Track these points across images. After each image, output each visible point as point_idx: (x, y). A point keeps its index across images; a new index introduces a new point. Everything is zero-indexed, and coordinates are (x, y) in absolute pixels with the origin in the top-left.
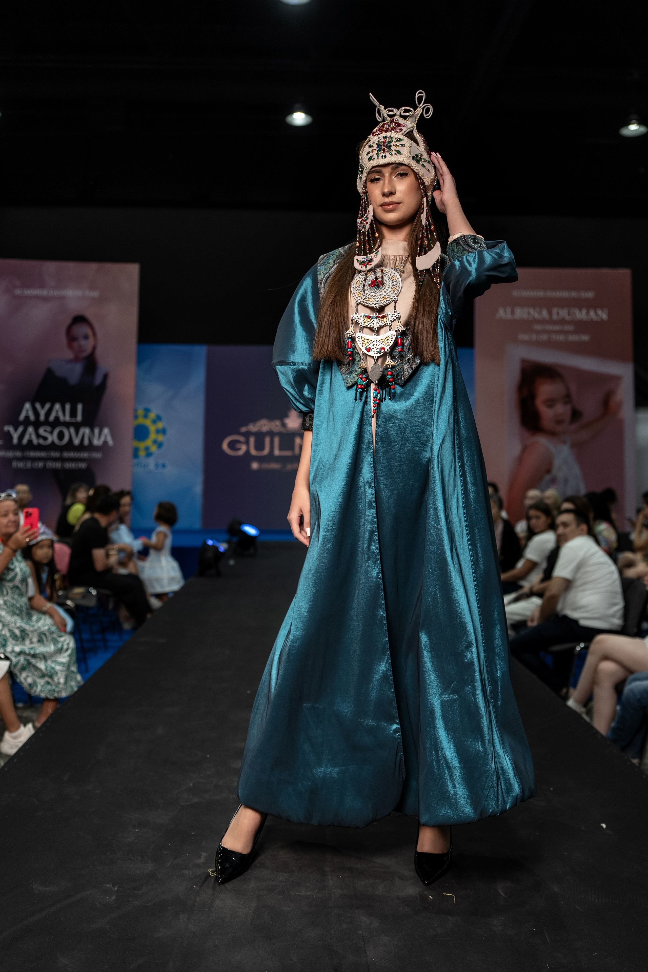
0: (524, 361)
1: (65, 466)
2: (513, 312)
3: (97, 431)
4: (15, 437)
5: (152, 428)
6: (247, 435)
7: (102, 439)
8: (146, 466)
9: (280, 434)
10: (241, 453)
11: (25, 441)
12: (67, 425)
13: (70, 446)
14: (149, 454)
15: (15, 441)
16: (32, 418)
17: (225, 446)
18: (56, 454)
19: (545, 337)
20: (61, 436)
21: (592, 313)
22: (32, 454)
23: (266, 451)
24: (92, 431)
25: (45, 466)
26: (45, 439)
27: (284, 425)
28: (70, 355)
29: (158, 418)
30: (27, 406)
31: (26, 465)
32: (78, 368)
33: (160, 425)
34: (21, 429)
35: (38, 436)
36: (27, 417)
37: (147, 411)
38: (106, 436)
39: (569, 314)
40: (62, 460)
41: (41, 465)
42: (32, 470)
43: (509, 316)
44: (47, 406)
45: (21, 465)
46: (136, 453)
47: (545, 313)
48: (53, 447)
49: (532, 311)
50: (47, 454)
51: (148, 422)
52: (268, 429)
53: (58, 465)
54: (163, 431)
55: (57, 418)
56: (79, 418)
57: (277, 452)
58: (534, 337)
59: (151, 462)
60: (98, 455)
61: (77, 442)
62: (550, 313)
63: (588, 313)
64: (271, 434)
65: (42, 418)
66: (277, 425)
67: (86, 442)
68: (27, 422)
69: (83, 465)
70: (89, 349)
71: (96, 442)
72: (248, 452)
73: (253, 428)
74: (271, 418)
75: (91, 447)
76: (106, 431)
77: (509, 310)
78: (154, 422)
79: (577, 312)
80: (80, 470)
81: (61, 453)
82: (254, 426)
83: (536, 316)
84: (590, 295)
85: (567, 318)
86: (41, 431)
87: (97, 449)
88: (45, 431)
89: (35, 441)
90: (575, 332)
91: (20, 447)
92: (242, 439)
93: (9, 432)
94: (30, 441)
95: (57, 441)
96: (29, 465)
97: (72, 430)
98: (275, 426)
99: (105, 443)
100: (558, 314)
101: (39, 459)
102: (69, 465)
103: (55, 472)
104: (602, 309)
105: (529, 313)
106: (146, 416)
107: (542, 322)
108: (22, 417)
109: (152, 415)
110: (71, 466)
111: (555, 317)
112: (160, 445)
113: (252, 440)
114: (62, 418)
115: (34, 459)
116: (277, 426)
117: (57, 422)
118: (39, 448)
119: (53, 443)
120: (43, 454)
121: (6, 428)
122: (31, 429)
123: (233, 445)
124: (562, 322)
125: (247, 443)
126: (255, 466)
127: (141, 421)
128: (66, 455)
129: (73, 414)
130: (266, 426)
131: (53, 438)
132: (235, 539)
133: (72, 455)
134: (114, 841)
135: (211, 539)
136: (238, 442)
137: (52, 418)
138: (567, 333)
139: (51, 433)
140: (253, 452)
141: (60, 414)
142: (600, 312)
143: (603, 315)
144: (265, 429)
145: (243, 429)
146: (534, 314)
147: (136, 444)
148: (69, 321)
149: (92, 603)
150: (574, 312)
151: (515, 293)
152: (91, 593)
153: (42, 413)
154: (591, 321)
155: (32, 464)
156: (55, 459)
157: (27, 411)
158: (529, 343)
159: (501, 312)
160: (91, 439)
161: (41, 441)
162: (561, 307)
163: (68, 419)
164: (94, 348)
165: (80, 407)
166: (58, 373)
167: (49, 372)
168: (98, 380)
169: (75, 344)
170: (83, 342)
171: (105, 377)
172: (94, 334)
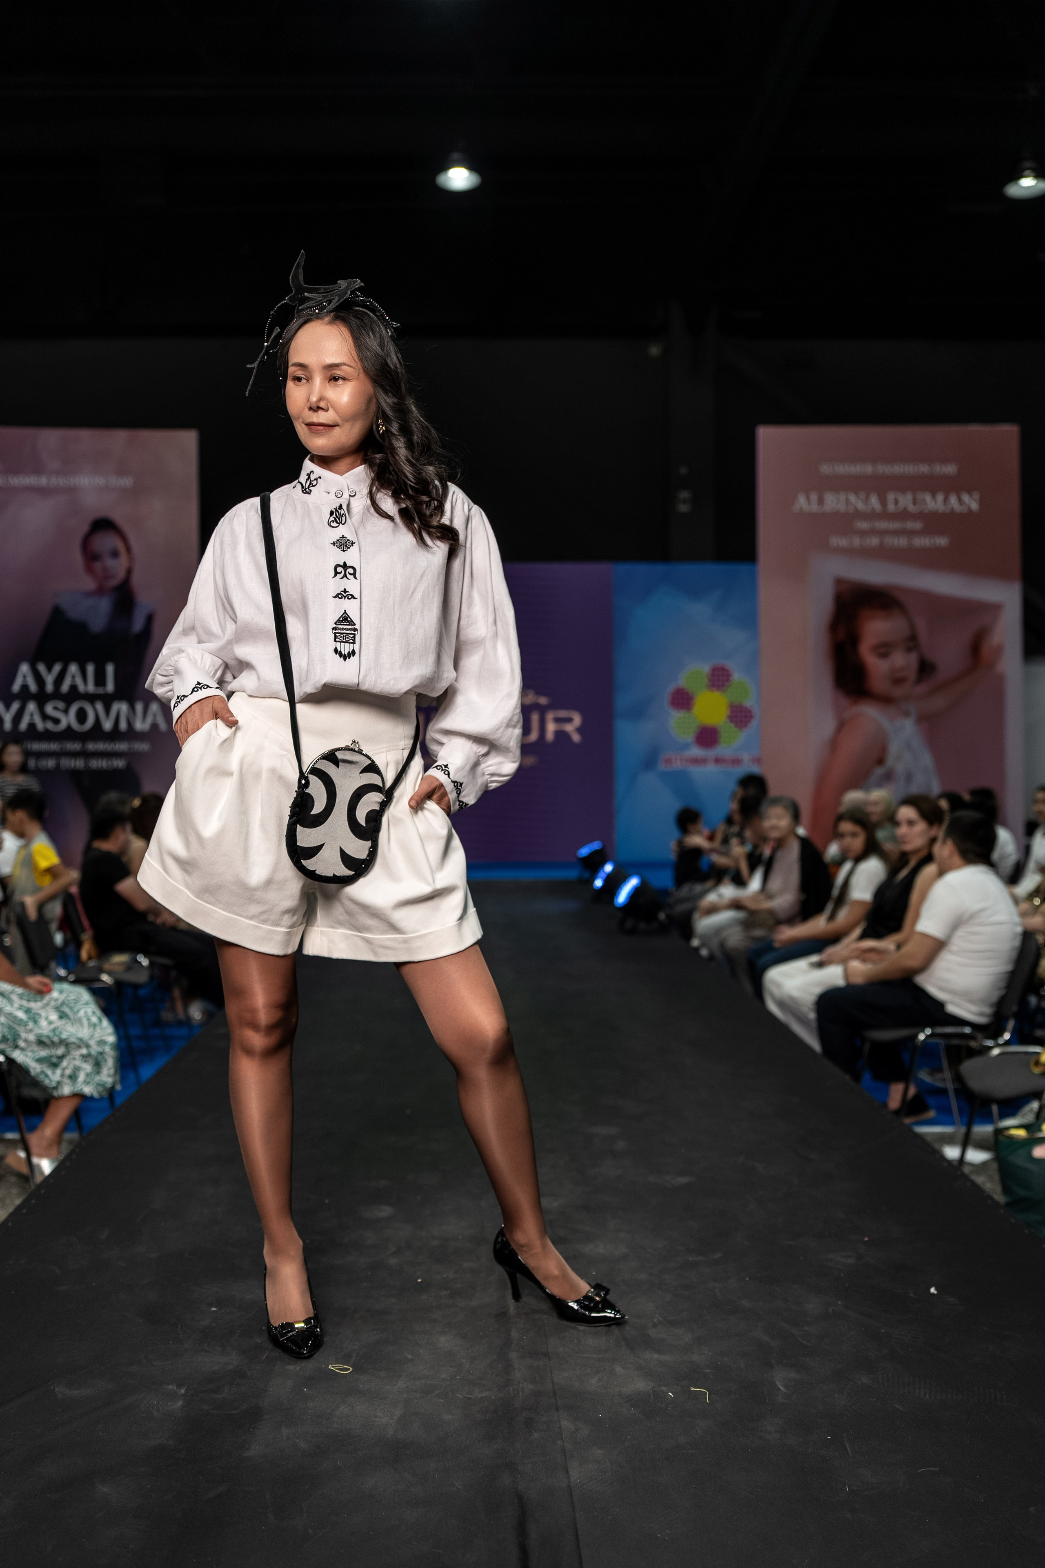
0: (839, 582)
1: (90, 765)
2: (821, 501)
3: (139, 707)
4: (7, 720)
7: (149, 720)
11: (23, 726)
12: (91, 698)
13: (96, 733)
15: (8, 725)
16: (33, 687)
18: (76, 746)
19: (874, 541)
20: (81, 716)
21: (953, 500)
22: (37, 746)
25: (58, 765)
26: (57, 721)
28: (89, 584)
30: (25, 668)
32: (104, 605)
34: (15, 706)
35: (45, 717)
36: (25, 687)
38: (155, 716)
39: (915, 502)
40: (86, 755)
41: (51, 763)
43: (814, 507)
44: (57, 668)
47: (874, 501)
48: (69, 734)
49: (852, 498)
50: (61, 746)
53: (79, 764)
55: (73, 688)
56: (110, 687)
58: (856, 541)
60: (144, 746)
61: (108, 725)
62: (883, 501)
63: (946, 499)
65: (50, 688)
67: (123, 726)
68: (25, 695)
70: (122, 574)
71: (140, 725)
75: (131, 734)
76: (155, 707)
77: (814, 497)
79: (928, 498)
81: (84, 745)
83: (860, 506)
84: (950, 469)
85: (911, 508)
86: (49, 709)
87: (141, 736)
88: (56, 708)
89: (40, 725)
90: (924, 532)
94: (32, 726)
95: (75, 725)
97: (99, 706)
99: (154, 726)
100: (896, 502)
101: (49, 754)
103: (75, 774)
104: (970, 492)
105: (848, 502)
107: (871, 516)
108: (16, 687)
110: (100, 765)
111: (891, 507)
114: (81, 688)
115: (40, 755)
117: (74, 695)
118: (48, 736)
119: (69, 728)
120: (54, 746)
122: (32, 707)
124: (903, 515)
128: (91, 746)
129: (100, 680)
131: (68, 719)
133: (101, 746)
134: (179, 1326)
137: (65, 687)
138: (911, 533)
139: (66, 711)
141: (79, 681)
142: (966, 498)
143: (972, 503)
146: (857, 502)
148: (85, 528)
149: (142, 978)
150: (924, 499)
151: (826, 469)
152: (140, 963)
153: (50, 680)
154: (953, 513)
155: (36, 764)
156: (74, 755)
157: (25, 677)
158: (849, 552)
159: (802, 500)
160: (131, 721)
161: (50, 726)
162: (903, 490)
163: (91, 688)
164: (129, 572)
165: (110, 669)
166: (73, 613)
167: (57, 613)
168: (138, 625)
169: (98, 566)
170: (110, 562)
171: (150, 619)
172: (128, 549)
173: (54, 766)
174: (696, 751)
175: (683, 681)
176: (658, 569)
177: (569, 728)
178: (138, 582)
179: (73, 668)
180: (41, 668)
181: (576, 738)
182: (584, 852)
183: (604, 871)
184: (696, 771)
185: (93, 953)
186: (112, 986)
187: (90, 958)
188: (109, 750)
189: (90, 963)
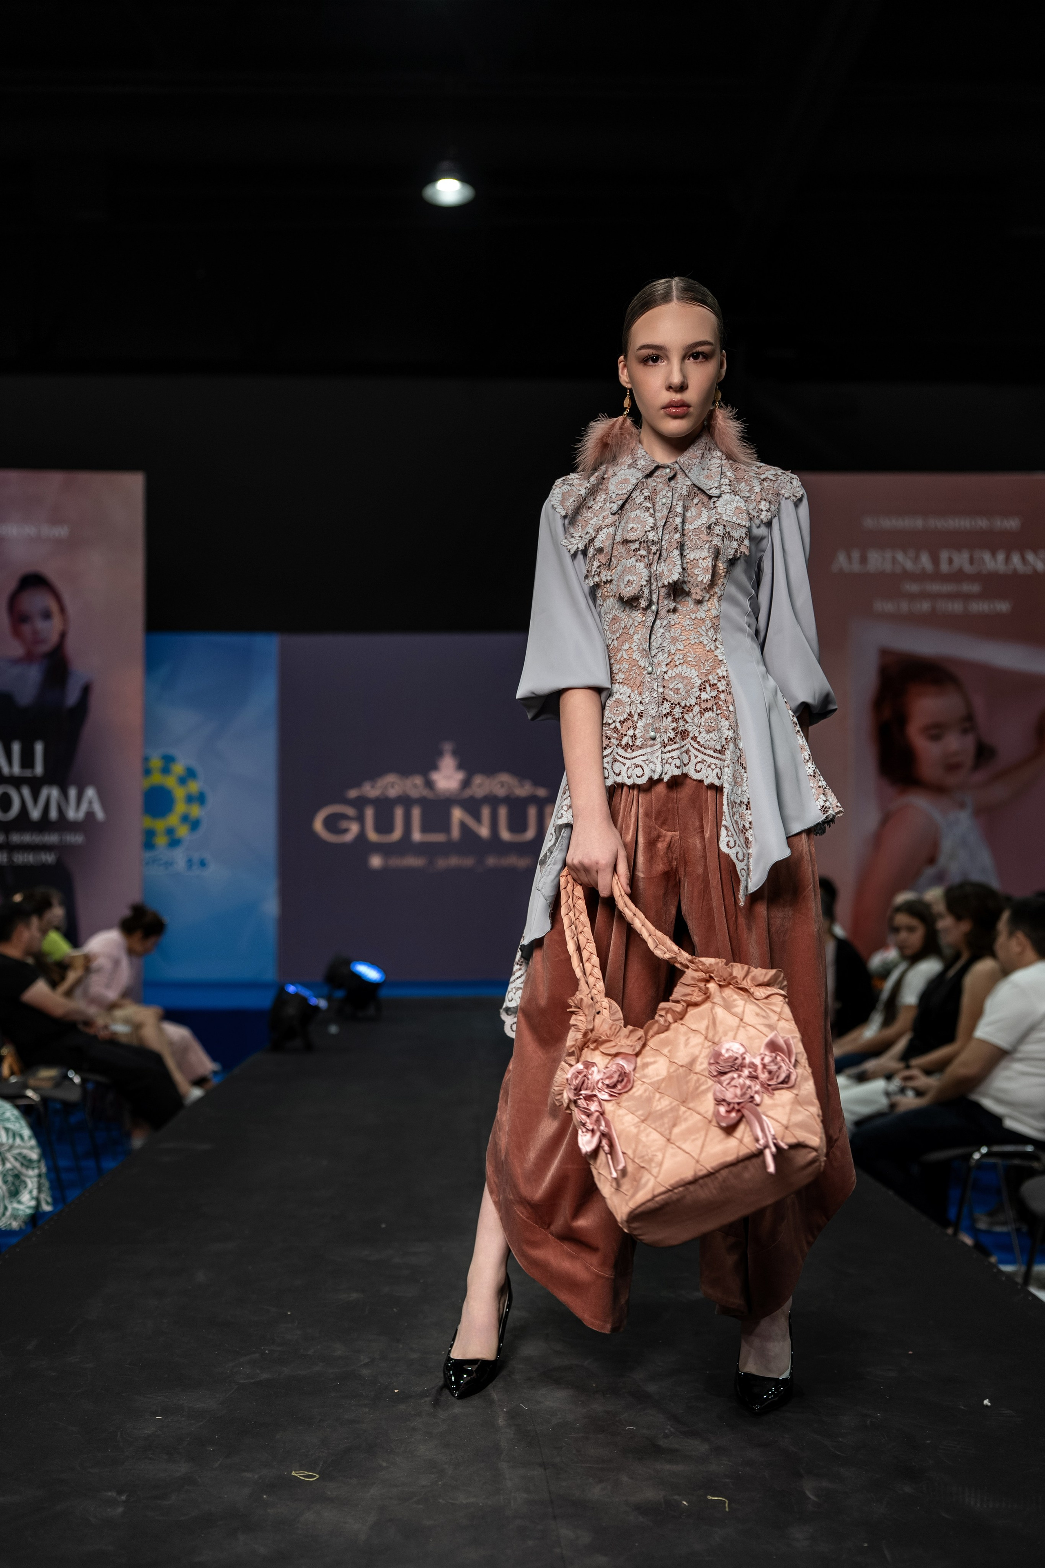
0: (884, 652)
2: (864, 560)
3: (73, 793)
5: (180, 793)
6: (360, 803)
7: (84, 807)
8: (168, 864)
9: (422, 802)
10: (349, 837)
12: (17, 782)
14: (174, 843)
17: (318, 825)
19: (925, 606)
21: (1016, 559)
23: (397, 834)
24: (64, 793)
27: (430, 784)
28: (16, 649)
29: (190, 774)
32: (34, 674)
33: (194, 787)
37: (168, 760)
38: (90, 803)
39: (972, 561)
40: (11, 848)
43: (856, 567)
46: (149, 841)
47: (925, 560)
49: (900, 556)
51: (170, 782)
52: (400, 793)
54: (200, 799)
56: (39, 769)
57: (417, 836)
58: (904, 606)
59: (179, 857)
60: (77, 837)
61: (35, 814)
62: (936, 561)
63: (1008, 559)
64: (406, 801)
66: (416, 784)
69: (49, 858)
70: (53, 639)
71: (72, 814)
72: (362, 835)
73: (371, 790)
74: (405, 772)
75: (63, 824)
76: (91, 792)
77: (856, 555)
78: (182, 781)
79: (987, 556)
80: (44, 867)
81: (7, 837)
82: (373, 787)
83: (909, 565)
84: (1013, 524)
85: (968, 568)
87: (74, 827)
90: (982, 596)
92: (350, 811)
97: (26, 792)
98: (413, 786)
99: (90, 815)
100: (951, 561)
102: (20, 858)
104: (1035, 551)
105: (894, 560)
106: (166, 770)
107: (921, 577)
109: (178, 768)
111: (944, 567)
112: (195, 825)
113: (369, 813)
116: (415, 786)
123: (332, 823)
124: (959, 576)
125: (360, 819)
126: (376, 861)
127: (157, 779)
128: (15, 838)
129: (27, 761)
130: (396, 787)
132: (340, 994)
134: (119, 1434)
135: (293, 984)
136: (344, 817)
138: (967, 597)
140: (372, 836)
142: (1030, 557)
143: (1037, 562)
144: (393, 793)
145: (353, 794)
146: (905, 561)
147: (149, 822)
148: (12, 585)
149: (74, 1096)
150: (982, 558)
151: (869, 523)
152: (71, 1080)
154: (1015, 575)
158: (896, 618)
159: (841, 559)
160: (63, 807)
162: (958, 548)
163: (17, 770)
164: (63, 636)
165: (39, 748)
168: (72, 697)
169: (26, 629)
170: (41, 625)
171: (86, 690)
172: (62, 609)
178: (72, 646)
185: (16, 1068)
186: (38, 1102)
187: (12, 1073)
188: (37, 843)
189: (13, 1080)
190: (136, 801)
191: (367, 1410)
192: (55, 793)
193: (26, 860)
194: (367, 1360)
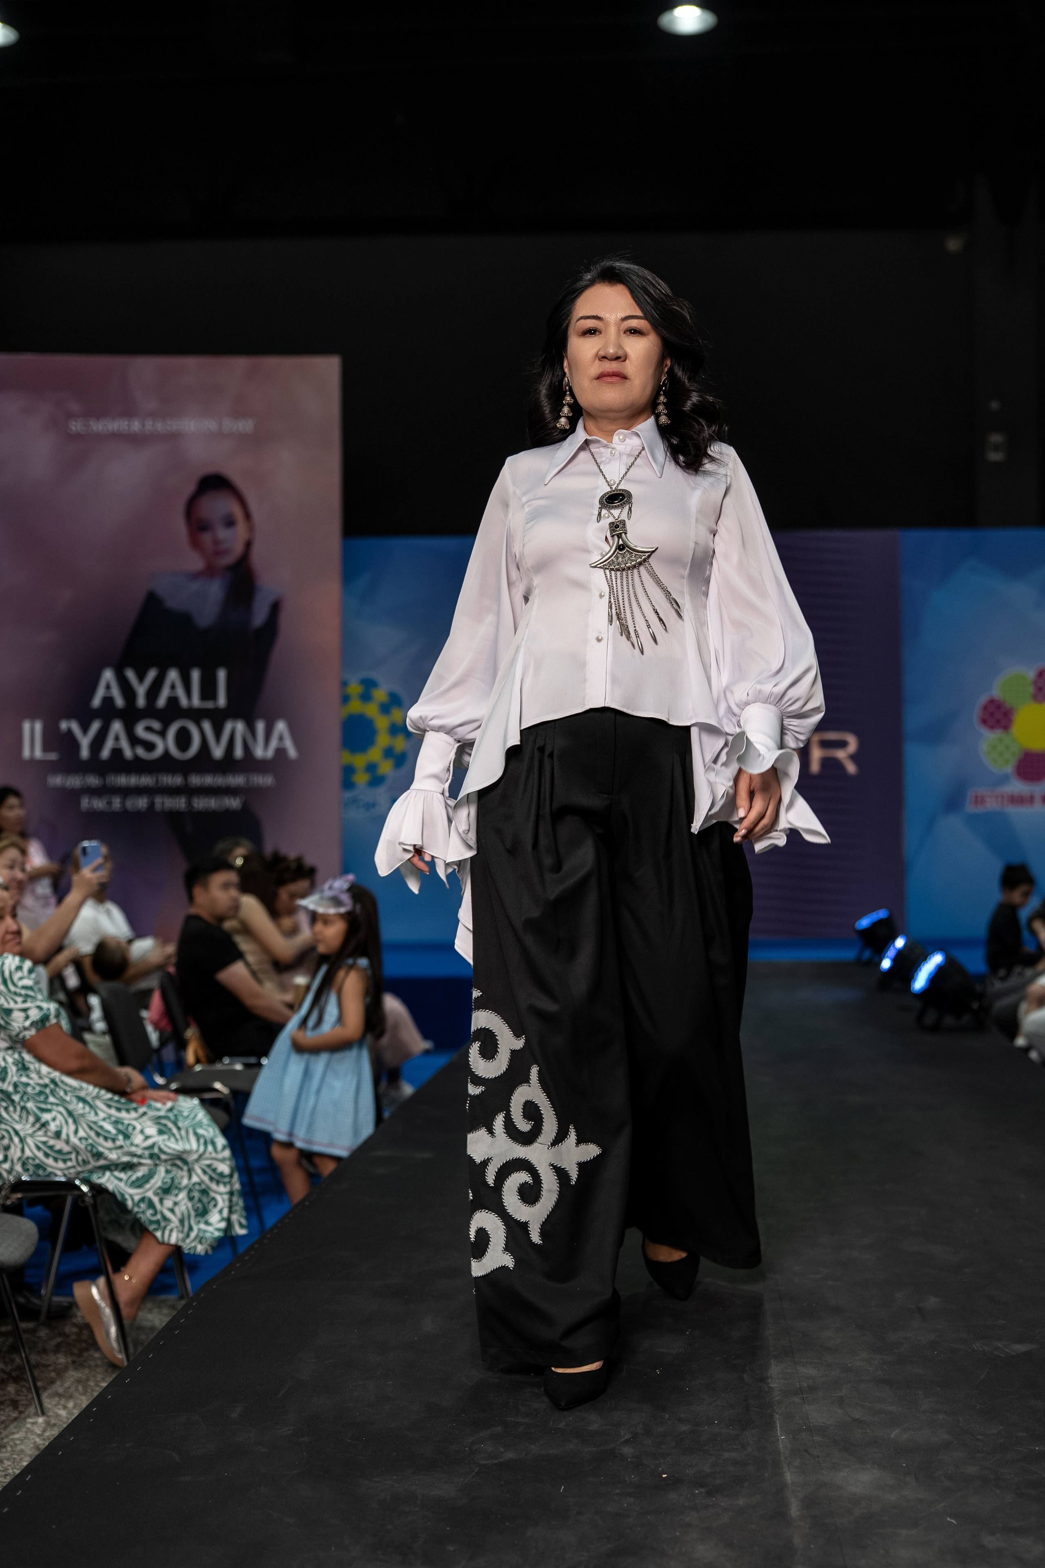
1: (195, 805)
3: (260, 726)
4: (85, 743)
5: (382, 723)
7: (274, 744)
8: (372, 806)
11: (105, 753)
12: (196, 715)
13: (204, 761)
14: (378, 780)
15: (85, 753)
16: (120, 702)
18: (176, 780)
20: (183, 740)
22: (122, 780)
25: (152, 805)
26: (150, 746)
28: (195, 562)
29: (396, 700)
30: (108, 675)
31: (109, 803)
32: (215, 590)
33: (400, 715)
34: (96, 726)
35: (134, 740)
36: (108, 701)
37: (369, 685)
38: (281, 738)
40: (190, 792)
41: (142, 803)
42: (125, 813)
44: (152, 674)
45: (99, 804)
46: (347, 779)
48: (166, 763)
50: (155, 779)
51: (371, 710)
53: (180, 803)
54: (406, 729)
55: (173, 701)
56: (222, 701)
59: (384, 797)
60: (267, 779)
61: (218, 752)
65: (141, 702)
67: (239, 752)
68: (108, 711)
69: (234, 803)
70: (238, 549)
71: (259, 752)
75: (249, 764)
76: (281, 726)
78: (387, 708)
80: (228, 813)
81: (186, 779)
86: (140, 730)
87: (262, 766)
88: (149, 729)
89: (128, 753)
91: (95, 765)
93: (70, 732)
94: (117, 752)
95: (174, 752)
96: (117, 803)
97: (207, 726)
99: (281, 752)
101: (139, 791)
102: (201, 803)
103: (173, 816)
106: (365, 697)
108: (97, 702)
109: (382, 694)
112: (402, 760)
114: (184, 702)
115: (126, 792)
117: (174, 710)
118: (138, 766)
119: (166, 754)
120: (146, 780)
121: (64, 725)
122: (117, 726)
127: (356, 707)
128: (195, 780)
129: (209, 691)
131: (166, 744)
133: (209, 780)
137: (161, 702)
139: (162, 734)
141: (180, 692)
147: (347, 758)
148: (190, 488)
153: (141, 691)
155: (123, 803)
156: (173, 791)
157: (108, 687)
160: (250, 743)
161: (141, 752)
163: (196, 702)
164: (248, 545)
165: (222, 675)
166: (172, 603)
167: (152, 600)
168: (259, 617)
169: (206, 538)
170: (223, 533)
171: (276, 608)
172: (248, 516)
173: (145, 805)
174: (1018, 787)
175: (997, 692)
176: (965, 536)
177: (841, 754)
179: (173, 675)
180: (130, 674)
181: (851, 768)
182: (864, 923)
183: (894, 946)
184: (1015, 811)
185: (202, 1054)
186: (228, 1094)
187: (198, 1061)
188: (219, 784)
189: (198, 1068)
190: (333, 734)
191: (632, 1500)
192: (240, 727)
193: (207, 805)
194: (628, 1436)
